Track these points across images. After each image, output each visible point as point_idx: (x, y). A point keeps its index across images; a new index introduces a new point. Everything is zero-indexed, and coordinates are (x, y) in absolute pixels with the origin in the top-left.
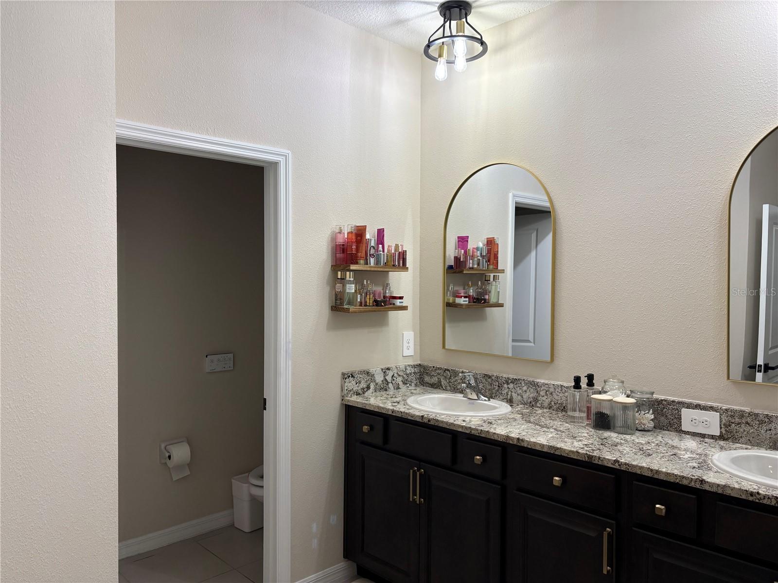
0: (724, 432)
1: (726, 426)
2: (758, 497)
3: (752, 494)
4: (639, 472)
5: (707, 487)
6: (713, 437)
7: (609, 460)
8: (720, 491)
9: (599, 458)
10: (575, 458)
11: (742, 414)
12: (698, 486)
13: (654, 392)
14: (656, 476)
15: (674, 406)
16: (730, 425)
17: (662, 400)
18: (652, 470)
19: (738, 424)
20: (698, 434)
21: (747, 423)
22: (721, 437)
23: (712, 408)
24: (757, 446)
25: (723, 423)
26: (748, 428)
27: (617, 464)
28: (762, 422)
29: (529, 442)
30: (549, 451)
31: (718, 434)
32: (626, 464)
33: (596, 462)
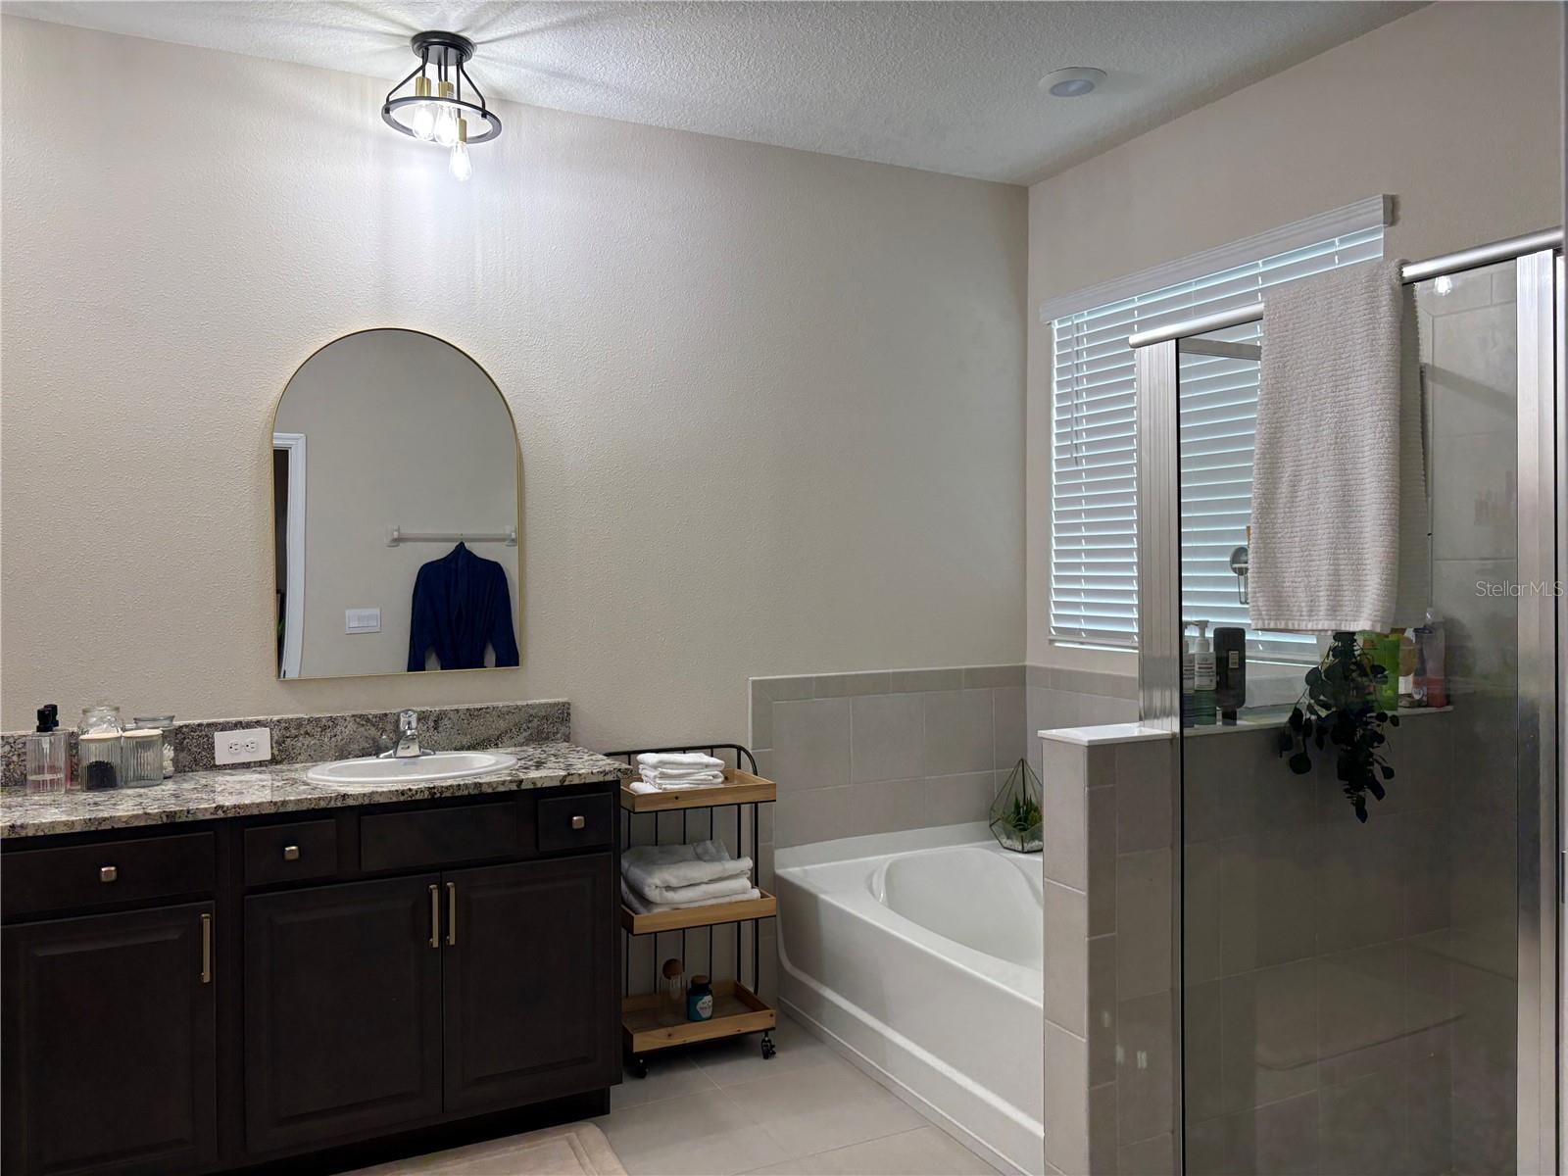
0: (276, 753)
1: (279, 743)
2: (410, 794)
3: (403, 793)
4: (255, 812)
5: (351, 802)
6: (261, 764)
7: (206, 809)
8: (367, 802)
9: (188, 811)
10: (142, 824)
11: (299, 723)
12: (339, 804)
13: (173, 717)
14: (282, 810)
15: (201, 731)
16: (284, 742)
17: (181, 727)
18: (275, 803)
19: (296, 736)
20: (239, 764)
21: (307, 733)
22: (274, 761)
23: (258, 723)
24: (320, 761)
25: (274, 740)
26: (308, 741)
27: (220, 812)
28: (324, 728)
29: (38, 826)
30: (87, 829)
31: (269, 757)
32: (235, 807)
33: (184, 819)
